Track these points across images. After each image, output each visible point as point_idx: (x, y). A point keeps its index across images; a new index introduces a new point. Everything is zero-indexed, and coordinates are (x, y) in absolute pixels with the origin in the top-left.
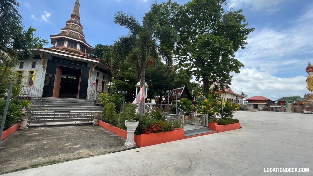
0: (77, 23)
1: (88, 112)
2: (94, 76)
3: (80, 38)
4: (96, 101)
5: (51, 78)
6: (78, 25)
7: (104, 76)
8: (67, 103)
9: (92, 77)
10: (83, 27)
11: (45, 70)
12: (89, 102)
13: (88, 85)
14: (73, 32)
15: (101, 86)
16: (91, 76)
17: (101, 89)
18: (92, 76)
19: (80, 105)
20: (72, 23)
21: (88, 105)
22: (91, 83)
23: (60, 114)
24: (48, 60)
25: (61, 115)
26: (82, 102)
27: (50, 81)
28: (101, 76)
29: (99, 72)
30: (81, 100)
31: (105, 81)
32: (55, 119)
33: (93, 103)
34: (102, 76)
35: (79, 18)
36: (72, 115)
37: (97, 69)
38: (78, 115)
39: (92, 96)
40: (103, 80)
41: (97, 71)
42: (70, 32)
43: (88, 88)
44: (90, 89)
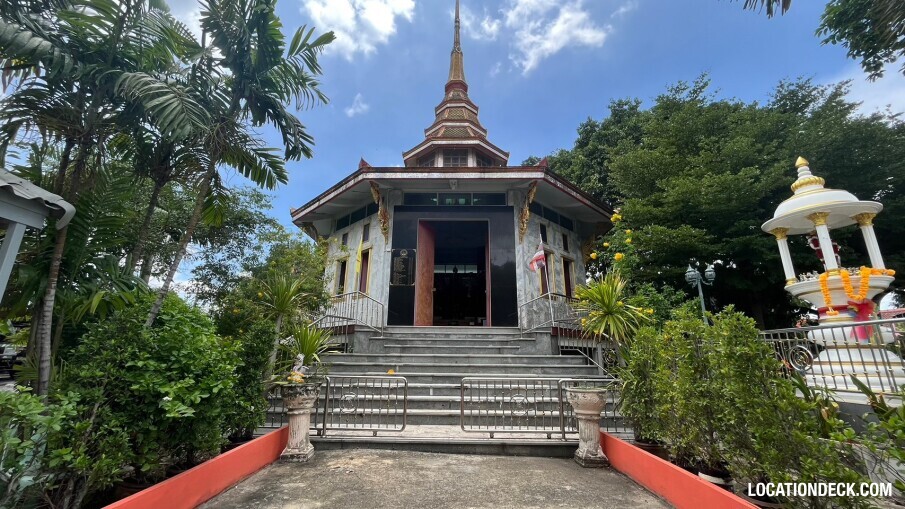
0: (461, 101)
1: (535, 383)
2: (532, 239)
3: (472, 135)
4: (556, 333)
5: (405, 261)
6: (463, 105)
7: (565, 238)
8: (457, 346)
9: (525, 243)
10: (476, 108)
11: (390, 240)
12: (531, 337)
13: (518, 271)
14: (453, 127)
15: (563, 276)
16: (521, 239)
17: (564, 287)
18: (525, 238)
19: (499, 351)
20: (448, 105)
21: (530, 348)
22: (525, 265)
23: (435, 389)
24: (395, 207)
25: (437, 391)
26: (505, 339)
27: (403, 273)
28: (554, 239)
29: (545, 222)
30: (501, 332)
31: (572, 255)
32: (408, 411)
33: (546, 340)
34: (559, 237)
35: (464, 87)
36: (472, 391)
37: (539, 213)
38: (496, 392)
39: (535, 316)
40: (566, 254)
41: (539, 220)
42: (447, 127)
43: (519, 284)
44: (526, 288)
